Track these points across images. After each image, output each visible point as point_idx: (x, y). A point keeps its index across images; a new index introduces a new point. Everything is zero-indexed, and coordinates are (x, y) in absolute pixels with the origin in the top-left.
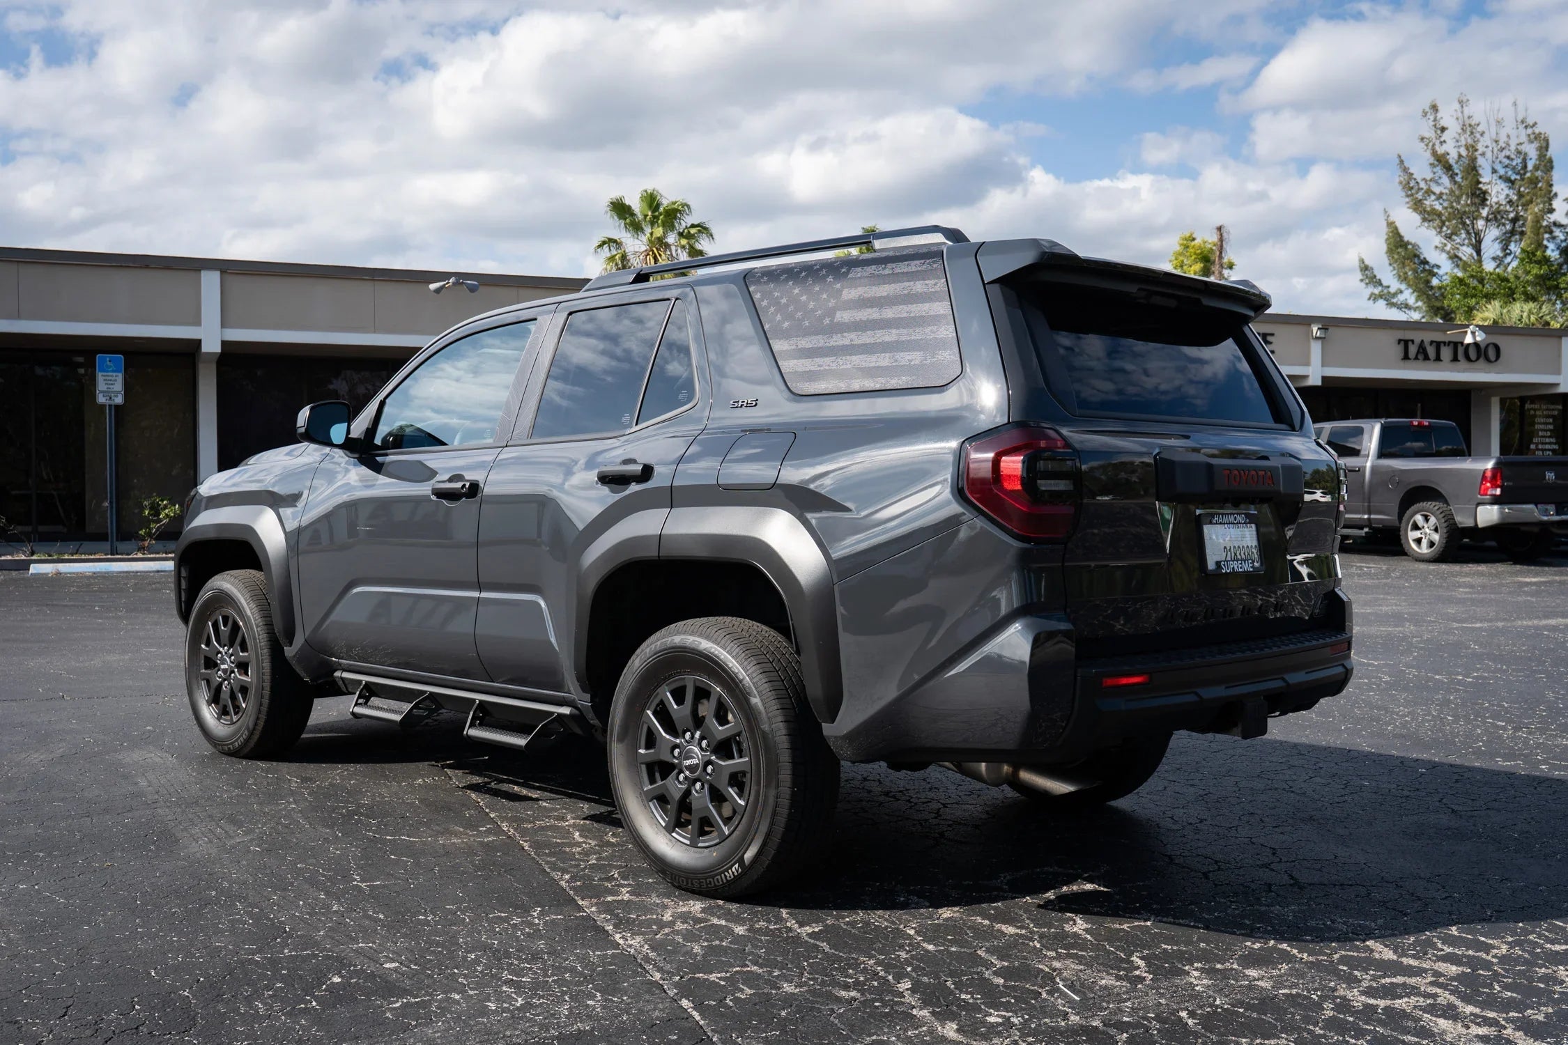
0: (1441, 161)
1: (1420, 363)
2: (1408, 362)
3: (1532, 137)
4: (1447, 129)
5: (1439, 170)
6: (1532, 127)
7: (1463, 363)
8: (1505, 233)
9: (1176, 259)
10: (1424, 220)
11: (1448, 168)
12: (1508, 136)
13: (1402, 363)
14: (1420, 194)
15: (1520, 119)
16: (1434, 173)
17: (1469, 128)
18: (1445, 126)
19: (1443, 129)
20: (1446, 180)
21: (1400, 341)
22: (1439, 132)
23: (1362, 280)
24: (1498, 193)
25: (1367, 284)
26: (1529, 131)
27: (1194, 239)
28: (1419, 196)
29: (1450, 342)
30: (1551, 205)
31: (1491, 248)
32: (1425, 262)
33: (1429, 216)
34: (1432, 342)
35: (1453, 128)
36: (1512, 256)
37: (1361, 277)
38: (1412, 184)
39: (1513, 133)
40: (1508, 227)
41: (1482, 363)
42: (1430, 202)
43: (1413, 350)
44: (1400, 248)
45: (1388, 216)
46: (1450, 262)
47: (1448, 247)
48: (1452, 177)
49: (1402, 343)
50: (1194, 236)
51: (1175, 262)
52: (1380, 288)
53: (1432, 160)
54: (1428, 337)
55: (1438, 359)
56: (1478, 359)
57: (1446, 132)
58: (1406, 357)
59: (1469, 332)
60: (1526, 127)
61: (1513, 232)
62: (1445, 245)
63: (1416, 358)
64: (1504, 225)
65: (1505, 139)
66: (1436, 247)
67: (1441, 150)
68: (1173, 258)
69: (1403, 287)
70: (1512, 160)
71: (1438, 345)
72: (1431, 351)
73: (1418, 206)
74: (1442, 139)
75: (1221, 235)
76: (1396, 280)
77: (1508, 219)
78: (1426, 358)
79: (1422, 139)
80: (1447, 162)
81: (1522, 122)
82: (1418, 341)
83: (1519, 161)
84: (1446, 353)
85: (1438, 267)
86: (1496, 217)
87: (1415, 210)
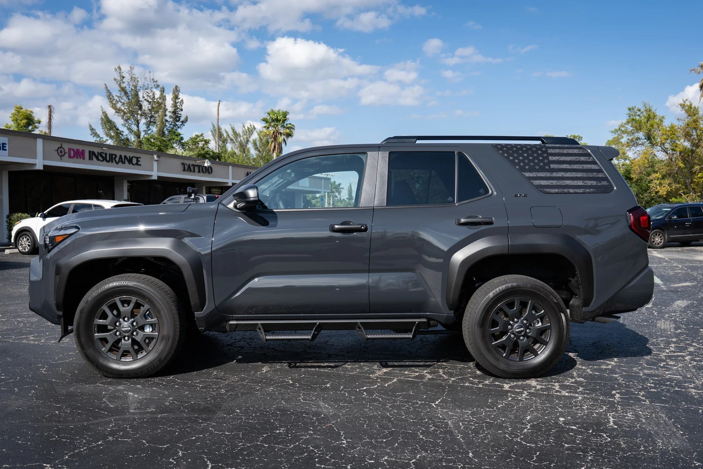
0: (123, 90)
1: (189, 173)
2: (185, 172)
3: (156, 86)
4: (125, 77)
5: (123, 93)
6: (156, 82)
7: (201, 174)
8: (148, 122)
9: (13, 117)
10: (116, 112)
11: (126, 93)
12: (148, 84)
13: (183, 172)
14: (114, 101)
15: (152, 78)
16: (121, 94)
17: (133, 79)
18: (124, 76)
19: (123, 77)
20: (125, 98)
21: (182, 164)
22: (122, 78)
23: (91, 134)
24: (146, 106)
25: (94, 136)
26: (155, 83)
27: (22, 109)
28: (114, 102)
29: (198, 165)
30: (165, 113)
31: (142, 127)
32: (118, 129)
33: (118, 111)
34: (192, 165)
35: (127, 78)
36: (151, 130)
37: (91, 133)
38: (111, 97)
39: (150, 83)
40: (149, 119)
41: (207, 174)
42: (119, 105)
43: (186, 167)
44: (108, 123)
45: (103, 109)
46: (128, 131)
47: (127, 125)
48: (128, 97)
49: (183, 164)
50: (22, 107)
51: (13, 118)
52: (99, 138)
53: (120, 89)
54: (191, 162)
55: (194, 171)
56: (206, 172)
57: (125, 79)
58: (184, 170)
59: (206, 162)
60: (154, 82)
61: (150, 122)
62: (126, 124)
63: (187, 171)
64: (147, 118)
65: (147, 85)
66: (122, 125)
67: (123, 85)
68: (12, 116)
69: (108, 138)
70: (149, 93)
71: (194, 166)
72: (192, 168)
73: (114, 106)
74: (123, 81)
75: (50, 109)
76: (105, 135)
77: (149, 116)
78: (191, 171)
79: (115, 79)
80: (126, 91)
81: (153, 80)
82: (188, 164)
83: (152, 94)
84: (196, 169)
85: (123, 132)
86: (144, 114)
87: (113, 108)
